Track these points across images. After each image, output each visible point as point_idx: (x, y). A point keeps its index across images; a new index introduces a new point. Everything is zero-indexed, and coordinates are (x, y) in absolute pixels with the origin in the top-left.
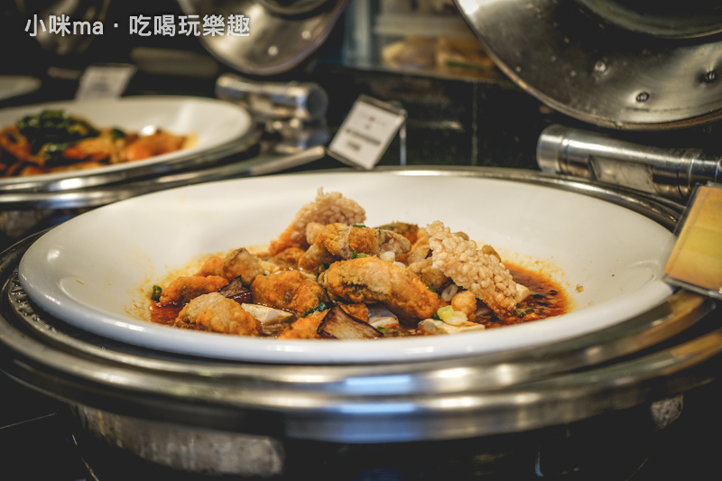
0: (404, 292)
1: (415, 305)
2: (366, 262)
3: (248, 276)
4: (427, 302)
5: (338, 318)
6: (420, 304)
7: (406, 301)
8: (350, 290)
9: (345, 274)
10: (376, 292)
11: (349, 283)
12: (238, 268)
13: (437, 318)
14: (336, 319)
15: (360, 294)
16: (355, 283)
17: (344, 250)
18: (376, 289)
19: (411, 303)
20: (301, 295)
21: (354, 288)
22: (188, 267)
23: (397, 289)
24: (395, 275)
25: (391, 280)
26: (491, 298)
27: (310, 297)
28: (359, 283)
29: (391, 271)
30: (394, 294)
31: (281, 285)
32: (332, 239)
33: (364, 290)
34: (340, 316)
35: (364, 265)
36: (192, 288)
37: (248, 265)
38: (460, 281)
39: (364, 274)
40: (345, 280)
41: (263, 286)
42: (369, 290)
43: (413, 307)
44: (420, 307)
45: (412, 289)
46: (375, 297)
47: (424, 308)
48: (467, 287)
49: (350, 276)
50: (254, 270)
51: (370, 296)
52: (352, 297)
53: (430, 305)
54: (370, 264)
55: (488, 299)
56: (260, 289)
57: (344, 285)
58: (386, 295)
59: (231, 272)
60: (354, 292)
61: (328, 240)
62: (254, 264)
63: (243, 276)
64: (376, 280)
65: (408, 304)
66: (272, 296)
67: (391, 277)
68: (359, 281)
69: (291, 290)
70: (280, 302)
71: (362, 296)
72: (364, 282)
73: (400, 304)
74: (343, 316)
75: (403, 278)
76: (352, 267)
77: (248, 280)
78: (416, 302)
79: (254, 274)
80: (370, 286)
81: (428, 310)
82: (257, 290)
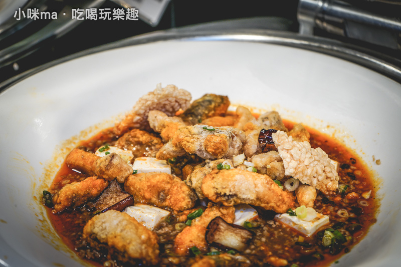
0: (266, 197)
1: (275, 206)
2: (234, 176)
3: (122, 177)
4: (283, 202)
5: (222, 227)
6: (278, 204)
7: (268, 203)
8: (223, 199)
9: (219, 186)
10: (244, 199)
11: (222, 194)
12: (113, 171)
13: (292, 214)
14: (220, 229)
15: (231, 201)
16: (228, 194)
17: (200, 150)
18: (244, 197)
19: (272, 204)
20: (174, 197)
21: (227, 198)
22: (56, 158)
23: (261, 195)
24: (259, 185)
25: (257, 189)
26: (324, 187)
27: (184, 199)
28: (231, 193)
29: (256, 182)
30: (258, 199)
31: (154, 186)
32: (188, 142)
33: (235, 198)
34: (222, 226)
35: (234, 179)
36: (79, 195)
37: (121, 168)
38: (305, 180)
39: (234, 187)
40: (219, 191)
41: (138, 186)
42: (239, 198)
43: (273, 207)
44: (278, 206)
45: (272, 194)
46: (243, 202)
47: (281, 207)
48: (309, 183)
49: (223, 188)
50: (126, 171)
51: (239, 202)
52: (226, 204)
53: (285, 204)
54: (238, 177)
55: (322, 188)
56: (136, 189)
57: (218, 195)
58: (252, 200)
59: (107, 175)
60: (227, 201)
61: (185, 142)
62: (125, 166)
63: (118, 177)
64: (243, 190)
65: (270, 205)
66: (147, 195)
67: (256, 187)
68: (230, 191)
69: (163, 191)
70: (154, 199)
71: (233, 202)
72: (234, 193)
73: (263, 205)
74: (225, 225)
75: (266, 187)
76: (223, 180)
77: (122, 180)
78: (276, 203)
79: (126, 175)
80: (239, 195)
81: (284, 207)
82: (132, 189)
